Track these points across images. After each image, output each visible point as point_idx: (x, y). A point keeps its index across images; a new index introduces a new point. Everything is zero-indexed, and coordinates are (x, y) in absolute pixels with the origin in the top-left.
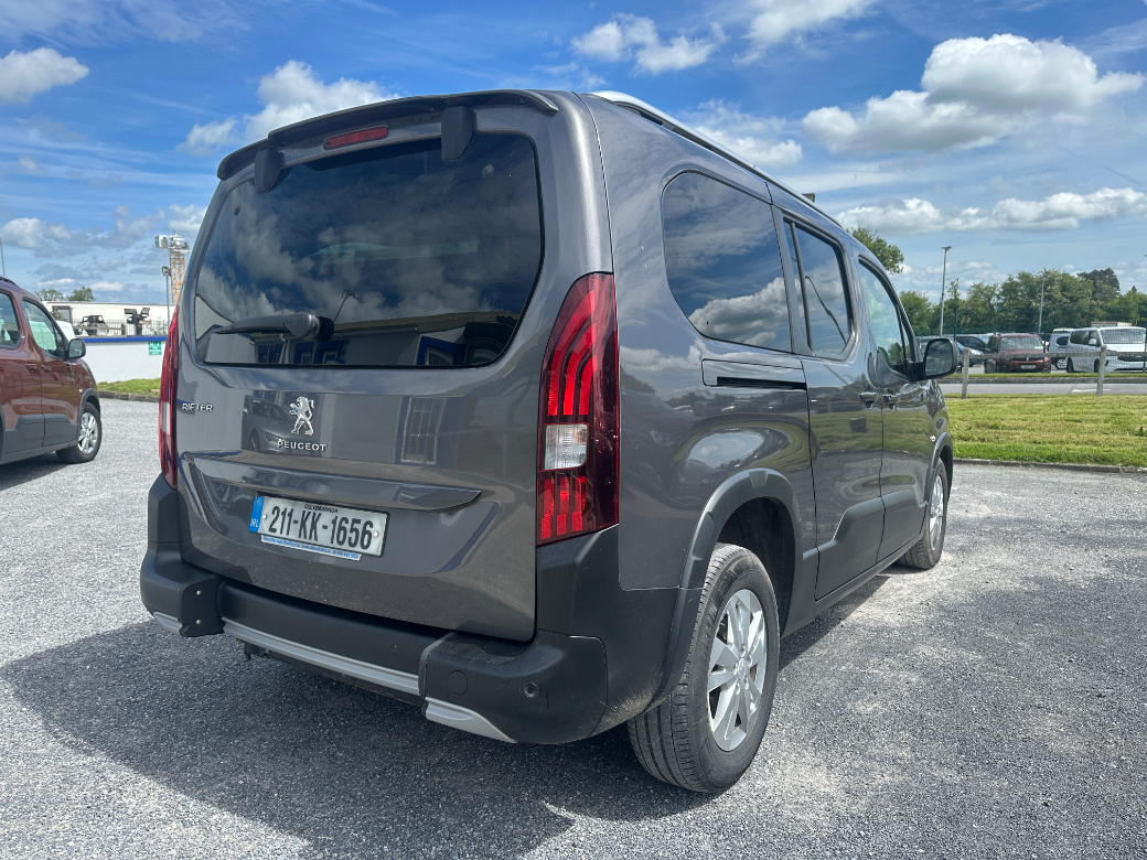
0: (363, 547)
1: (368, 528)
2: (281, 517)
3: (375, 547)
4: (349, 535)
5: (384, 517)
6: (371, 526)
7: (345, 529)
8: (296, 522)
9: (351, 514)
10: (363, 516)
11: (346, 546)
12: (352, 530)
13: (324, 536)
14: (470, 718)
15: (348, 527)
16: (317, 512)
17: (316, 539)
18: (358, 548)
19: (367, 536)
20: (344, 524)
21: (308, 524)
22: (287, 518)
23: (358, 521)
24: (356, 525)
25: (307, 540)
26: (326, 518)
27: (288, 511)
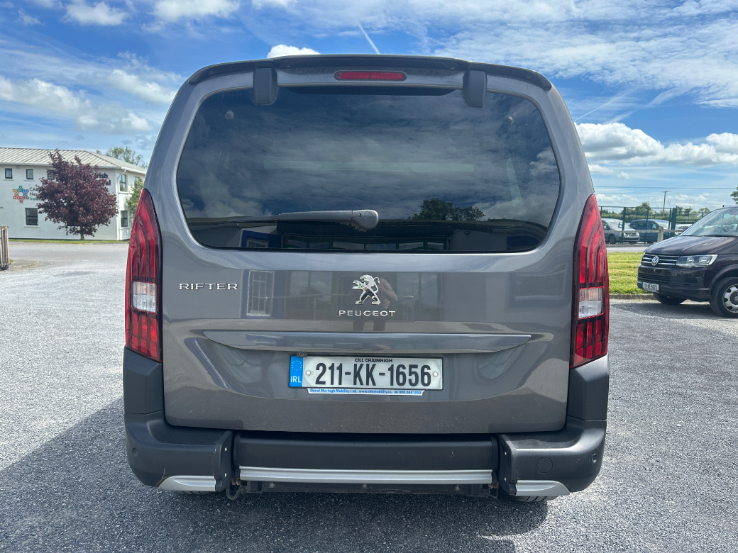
0: (423, 384)
1: (426, 370)
2: (328, 372)
3: (436, 383)
4: (408, 377)
5: (440, 361)
6: (429, 368)
7: (404, 374)
8: (348, 374)
9: (407, 362)
10: (420, 363)
11: (407, 385)
12: (411, 373)
13: (383, 381)
14: (551, 487)
15: (406, 371)
16: (371, 364)
17: (374, 384)
18: (420, 386)
19: (426, 377)
20: (401, 370)
21: (363, 373)
22: (337, 373)
23: (416, 367)
24: (413, 370)
25: (365, 386)
26: (382, 367)
27: (336, 365)
